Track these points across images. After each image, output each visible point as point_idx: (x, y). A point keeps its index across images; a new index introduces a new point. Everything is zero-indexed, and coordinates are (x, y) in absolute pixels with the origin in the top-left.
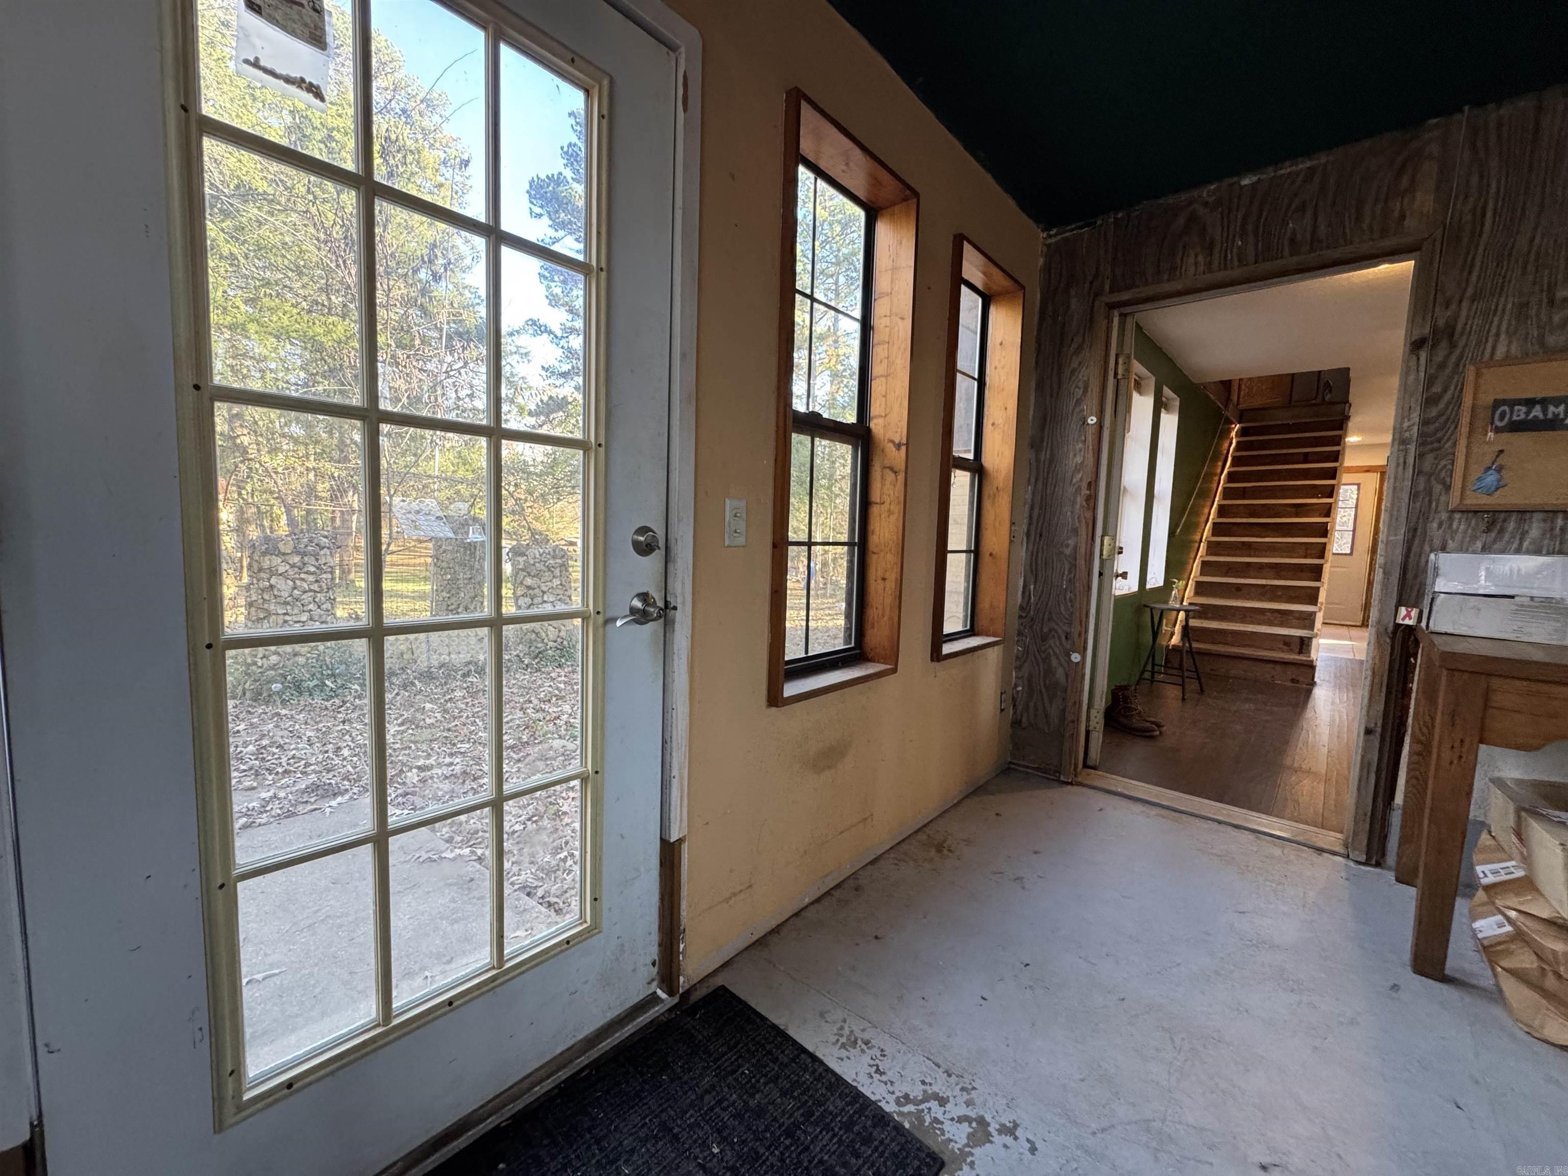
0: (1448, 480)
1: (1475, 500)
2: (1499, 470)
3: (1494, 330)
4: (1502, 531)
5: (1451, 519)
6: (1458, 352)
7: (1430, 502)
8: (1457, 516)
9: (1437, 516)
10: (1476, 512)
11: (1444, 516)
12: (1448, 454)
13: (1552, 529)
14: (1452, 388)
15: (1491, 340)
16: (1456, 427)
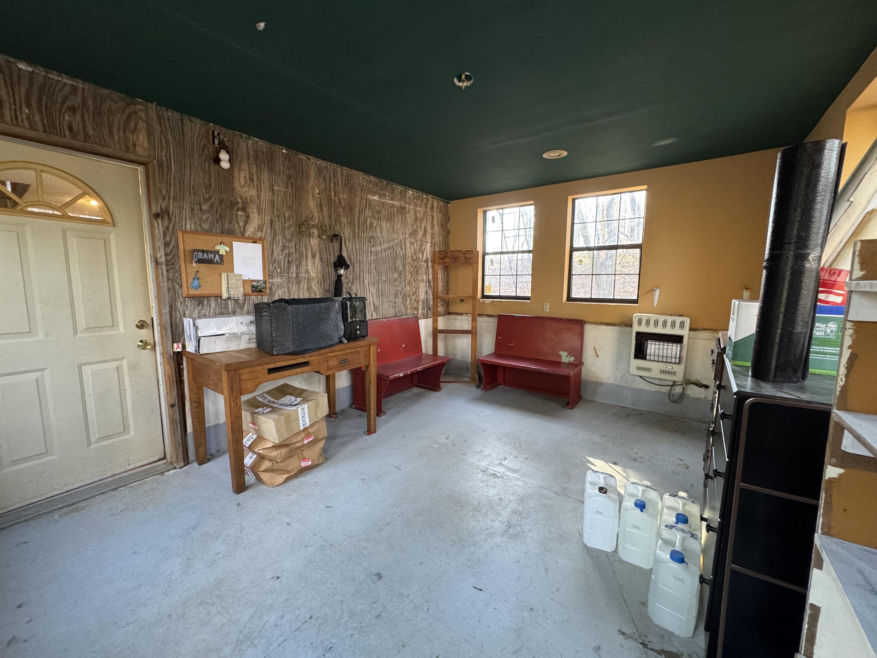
0: (180, 282)
1: (192, 292)
2: (198, 279)
3: (184, 217)
4: (203, 305)
5: (185, 301)
6: (173, 222)
7: (175, 294)
8: (187, 299)
9: (179, 300)
10: (193, 297)
11: (182, 299)
12: (177, 271)
13: (218, 304)
14: (173, 239)
15: (184, 221)
16: (179, 258)
